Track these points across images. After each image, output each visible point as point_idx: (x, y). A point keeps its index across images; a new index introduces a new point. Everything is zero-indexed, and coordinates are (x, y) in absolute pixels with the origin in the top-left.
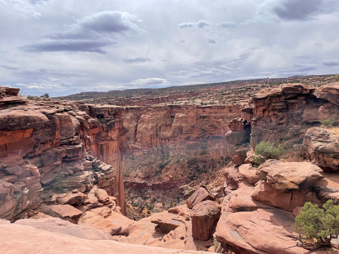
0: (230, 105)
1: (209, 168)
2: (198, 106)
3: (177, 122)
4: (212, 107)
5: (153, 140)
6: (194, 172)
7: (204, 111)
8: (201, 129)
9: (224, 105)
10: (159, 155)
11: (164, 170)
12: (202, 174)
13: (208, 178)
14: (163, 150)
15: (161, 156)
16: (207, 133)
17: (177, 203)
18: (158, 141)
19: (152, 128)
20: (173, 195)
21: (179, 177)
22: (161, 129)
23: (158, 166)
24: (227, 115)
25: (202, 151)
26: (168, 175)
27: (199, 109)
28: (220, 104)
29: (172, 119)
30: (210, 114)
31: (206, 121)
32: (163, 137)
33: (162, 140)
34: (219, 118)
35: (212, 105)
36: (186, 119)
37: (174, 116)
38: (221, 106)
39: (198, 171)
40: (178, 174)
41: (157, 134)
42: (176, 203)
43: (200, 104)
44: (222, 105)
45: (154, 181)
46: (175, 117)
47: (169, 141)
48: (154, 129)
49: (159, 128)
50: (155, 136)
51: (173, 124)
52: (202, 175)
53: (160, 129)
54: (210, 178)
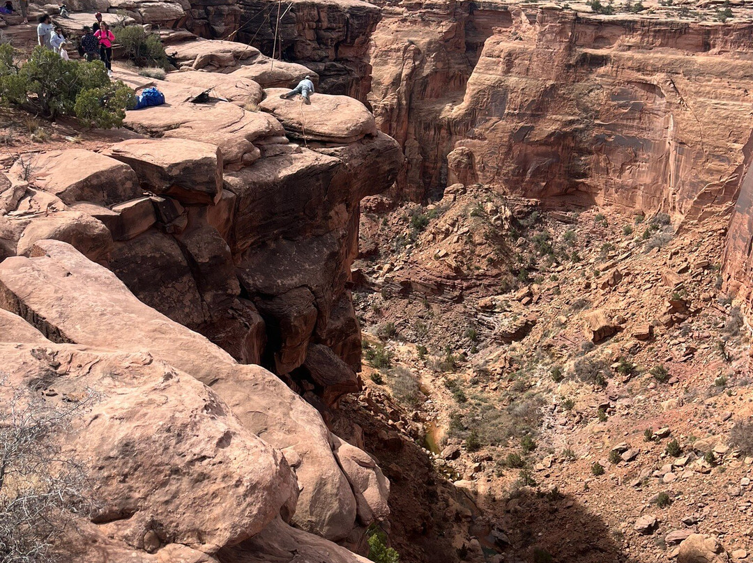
0: (710, 23)
1: (587, 246)
2: (580, 15)
3: (488, 68)
4: (634, 22)
5: (394, 125)
6: (531, 252)
7: (602, 37)
8: (578, 105)
9: (684, 20)
10: (411, 182)
11: (425, 237)
12: (558, 264)
13: (588, 286)
14: (427, 164)
15: (419, 187)
16: (597, 122)
17: (469, 353)
18: (412, 130)
19: (396, 81)
20: (456, 325)
21: (478, 268)
22: (429, 89)
23: (405, 220)
24: (688, 62)
25: (566, 182)
26: (441, 254)
27: (580, 28)
28: (668, 15)
29: (470, 54)
30: (624, 51)
31: (602, 76)
32: (430, 117)
33: (425, 129)
34: (656, 70)
35: (636, 17)
36: (527, 62)
37: (476, 44)
38: (672, 23)
39: (548, 250)
40: (479, 256)
41: (414, 104)
42: (465, 354)
43: (589, 9)
44: (677, 19)
45: (390, 270)
46: (485, 49)
47: (451, 134)
48: (403, 87)
49: (422, 83)
50: (403, 112)
51: (474, 75)
52: (560, 268)
53: (425, 89)
54: (593, 286)
